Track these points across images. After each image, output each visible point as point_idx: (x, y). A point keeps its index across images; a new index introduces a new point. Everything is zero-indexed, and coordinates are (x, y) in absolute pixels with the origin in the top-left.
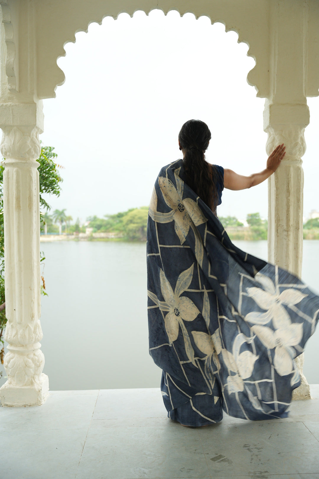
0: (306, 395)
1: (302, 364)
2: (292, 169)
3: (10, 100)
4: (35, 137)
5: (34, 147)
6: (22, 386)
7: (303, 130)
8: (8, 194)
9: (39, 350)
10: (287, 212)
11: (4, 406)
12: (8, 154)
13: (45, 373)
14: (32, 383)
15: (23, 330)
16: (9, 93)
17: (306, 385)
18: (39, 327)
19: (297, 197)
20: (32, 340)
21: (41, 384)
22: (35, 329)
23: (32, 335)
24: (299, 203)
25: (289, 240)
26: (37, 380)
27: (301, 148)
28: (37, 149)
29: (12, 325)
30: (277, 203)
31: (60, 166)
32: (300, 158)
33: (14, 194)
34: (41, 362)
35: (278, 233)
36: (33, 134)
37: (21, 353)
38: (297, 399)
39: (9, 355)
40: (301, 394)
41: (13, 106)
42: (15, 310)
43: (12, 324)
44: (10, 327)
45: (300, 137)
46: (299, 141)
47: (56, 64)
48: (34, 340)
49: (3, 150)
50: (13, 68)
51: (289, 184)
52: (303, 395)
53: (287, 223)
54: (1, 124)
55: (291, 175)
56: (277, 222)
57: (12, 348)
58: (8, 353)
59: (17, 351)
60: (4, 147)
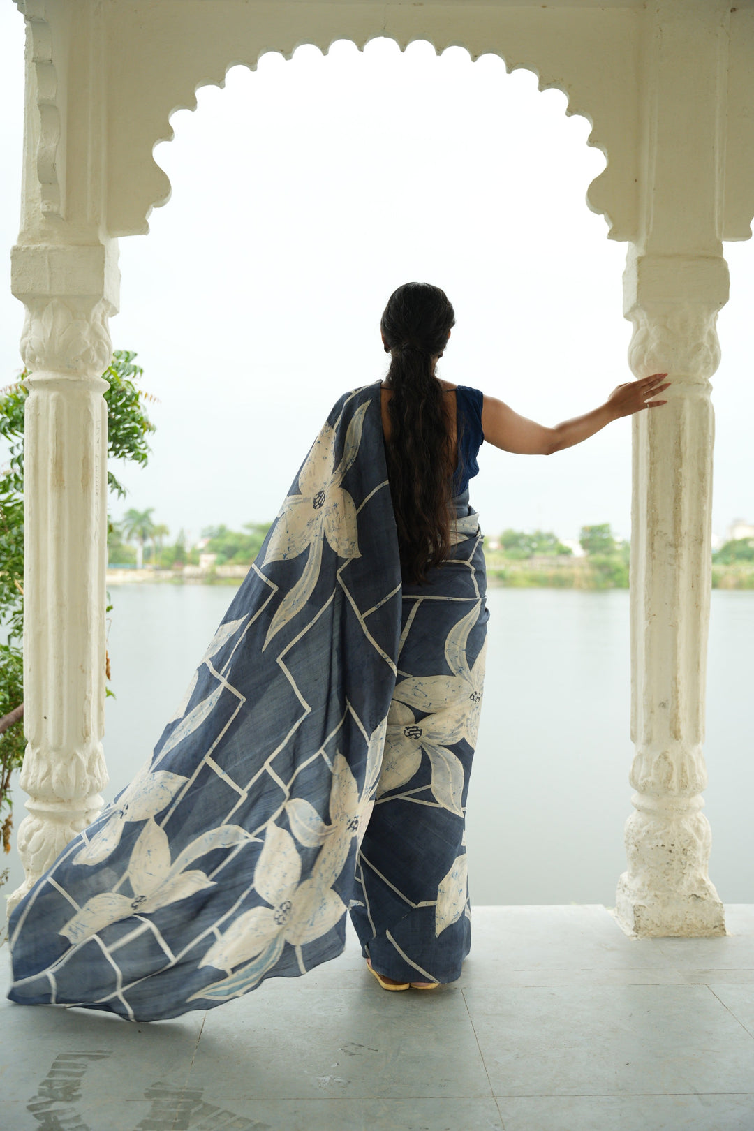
0: (715, 927)
1: (706, 855)
2: (687, 404)
3: (45, 238)
4: (99, 323)
5: (97, 345)
7: (713, 316)
8: (37, 451)
10: (675, 501)
12: (38, 359)
15: (65, 764)
16: (42, 221)
17: (716, 904)
18: (100, 758)
19: (699, 469)
20: (83, 789)
22: (91, 763)
23: (85, 775)
24: (703, 482)
25: (679, 566)
27: (708, 356)
28: (105, 351)
29: (38, 754)
30: (653, 481)
31: (149, 395)
32: (706, 379)
33: (51, 452)
35: (652, 548)
36: (95, 315)
37: (58, 819)
38: (693, 935)
39: (31, 822)
40: (705, 924)
41: (51, 251)
42: (45, 718)
43: (37, 750)
44: (35, 758)
45: (707, 332)
46: (705, 339)
47: (153, 159)
48: (88, 789)
49: (27, 350)
50: (54, 165)
51: (679, 438)
52: (708, 926)
53: (675, 528)
54: (22, 292)
55: (685, 418)
56: (651, 524)
57: (36, 806)
58: (29, 818)
59: (48, 812)
60: (28, 345)
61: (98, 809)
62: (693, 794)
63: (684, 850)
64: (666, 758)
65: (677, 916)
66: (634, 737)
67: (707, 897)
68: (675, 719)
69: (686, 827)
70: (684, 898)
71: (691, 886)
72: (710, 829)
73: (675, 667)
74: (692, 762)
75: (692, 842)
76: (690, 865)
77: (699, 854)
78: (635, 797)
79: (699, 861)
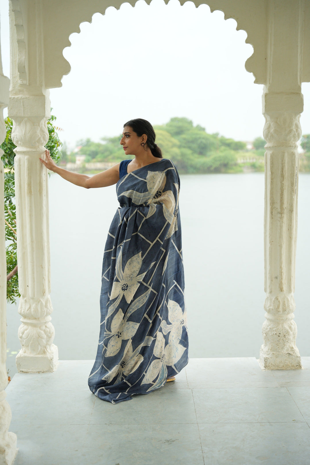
0: (297, 366)
1: (294, 337)
2: (286, 155)
3: (21, 93)
4: (43, 126)
5: (43, 136)
6: (36, 355)
7: (297, 117)
8: (20, 180)
9: (50, 322)
10: (281, 195)
11: (20, 372)
12: (19, 142)
13: (55, 344)
14: (44, 352)
15: (36, 304)
16: (19, 86)
17: (297, 357)
18: (50, 301)
19: (291, 181)
20: (44, 314)
21: (53, 353)
22: (46, 303)
23: (44, 309)
24: (293, 187)
25: (282, 222)
26: (48, 349)
27: (295, 134)
29: (25, 300)
30: (272, 187)
31: (59, 128)
32: (294, 143)
33: (26, 180)
34: (52, 333)
35: (272, 215)
36: (42, 124)
37: (34, 326)
38: (288, 369)
39: (23, 327)
40: (293, 365)
41: (23, 99)
42: (28, 286)
43: (25, 299)
44: (24, 302)
45: (295, 123)
46: (294, 128)
47: (63, 56)
49: (15, 139)
50: (24, 66)
51: (283, 169)
52: (294, 365)
53: (281, 206)
54: (13, 115)
55: (285, 161)
56: (271, 205)
57: (26, 321)
58: (22, 325)
59: (31, 323)
60: (15, 137)
62: (288, 313)
63: (284, 335)
64: (277, 299)
65: (281, 362)
66: (265, 291)
67: (294, 354)
68: (281, 284)
69: (285, 326)
70: (284, 354)
71: (287, 350)
72: (296, 327)
73: (281, 263)
74: (288, 300)
75: (288, 332)
76: (287, 341)
77: (291, 337)
78: (266, 314)
79: (291, 340)
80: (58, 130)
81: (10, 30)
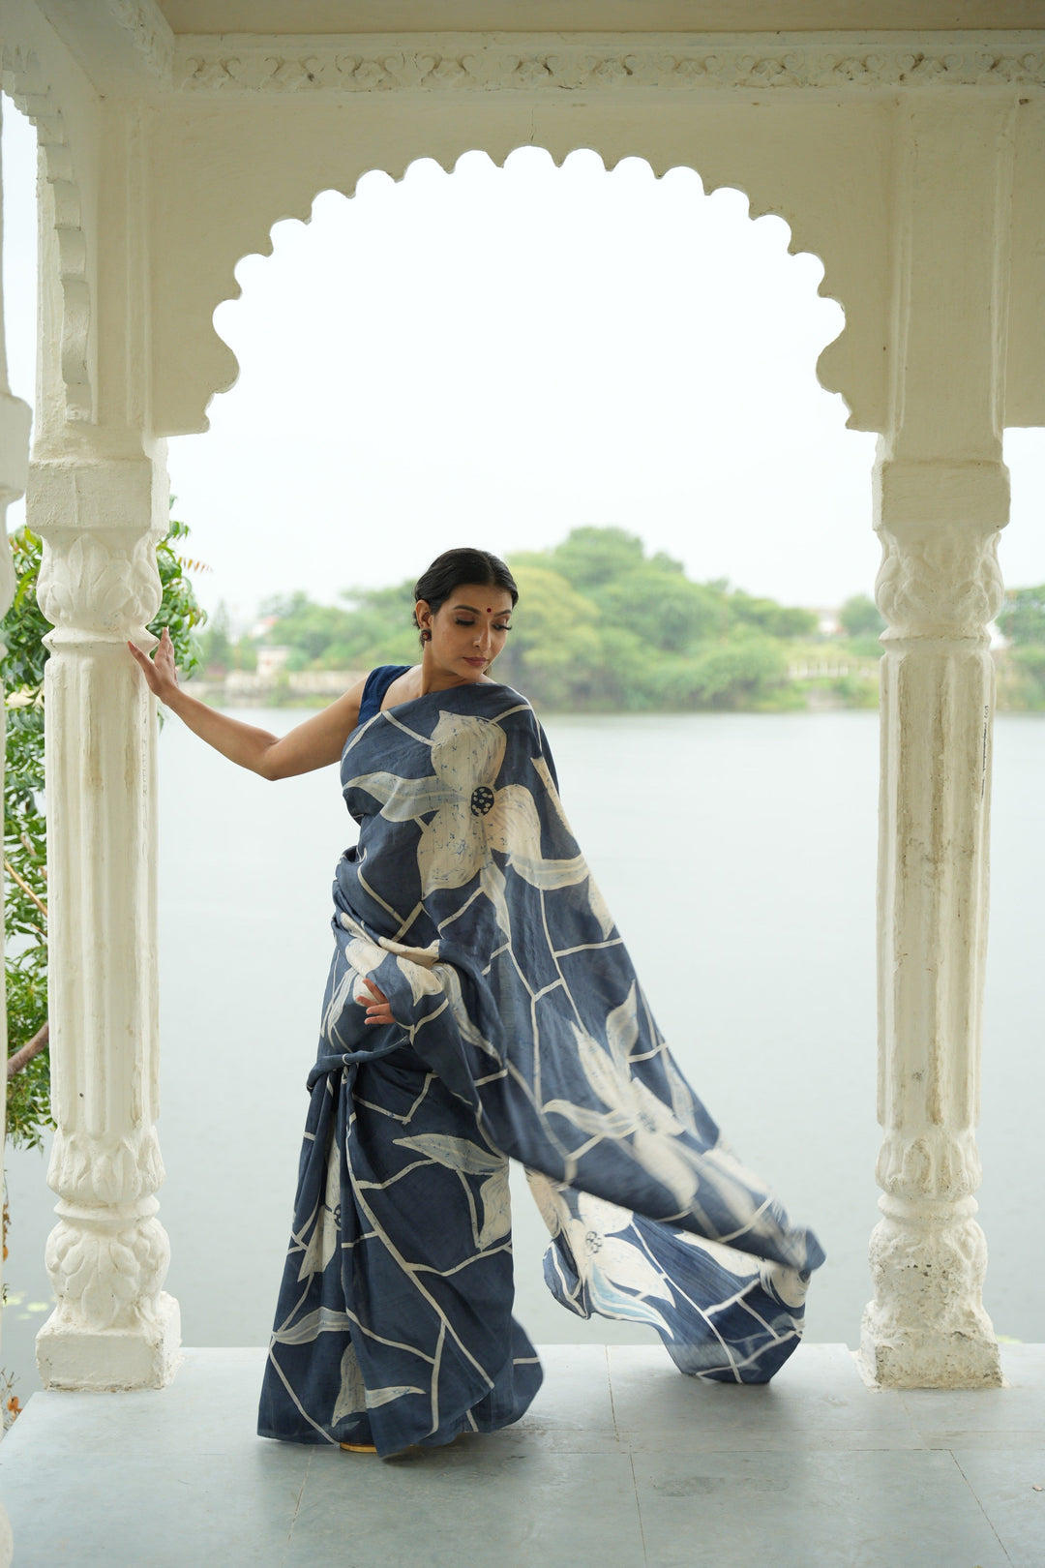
0: (986, 1376)
1: (977, 1278)
2: (952, 665)
3: (71, 449)
4: (145, 561)
5: (142, 592)
6: (105, 1329)
7: (990, 540)
8: (64, 737)
9: (153, 1218)
10: (934, 800)
11: (49, 1388)
12: (63, 614)
13: (169, 1293)
14: (133, 1321)
15: (109, 1157)
16: (66, 427)
17: (987, 1345)
18: (154, 1147)
19: (968, 754)
20: (133, 1190)
21: (161, 1324)
22: (143, 1154)
23: (135, 1172)
24: (973, 772)
25: (939, 889)
26: (147, 1312)
27: (982, 598)
28: (153, 599)
29: (72, 1143)
30: (904, 770)
31: (194, 563)
33: (83, 740)
34: (162, 1255)
36: (139, 552)
37: (101, 1230)
38: (956, 1386)
39: (65, 1233)
40: (972, 1371)
41: (79, 468)
42: (81, 1095)
43: (72, 1138)
44: (68, 1148)
45: (981, 561)
46: (977, 577)
47: (214, 331)
48: (139, 1190)
49: (47, 601)
50: (84, 363)
51: (940, 712)
52: (977, 1374)
53: (934, 836)
54: (42, 524)
55: (948, 685)
56: (902, 831)
57: (72, 1212)
58: (59, 1228)
59: (89, 1221)
60: (49, 594)
61: (153, 1215)
62: (958, 1197)
63: (944, 1272)
64: (921, 1148)
65: (934, 1360)
66: (881, 1119)
67: (976, 1336)
68: (933, 1096)
69: (948, 1242)
70: (945, 1336)
71: (954, 1322)
72: (984, 1243)
73: (934, 1027)
74: (956, 1152)
75: (955, 1262)
76: (953, 1292)
77: (967, 1279)
78: (883, 1200)
79: (966, 1287)
80: (192, 568)
81: (39, 241)
